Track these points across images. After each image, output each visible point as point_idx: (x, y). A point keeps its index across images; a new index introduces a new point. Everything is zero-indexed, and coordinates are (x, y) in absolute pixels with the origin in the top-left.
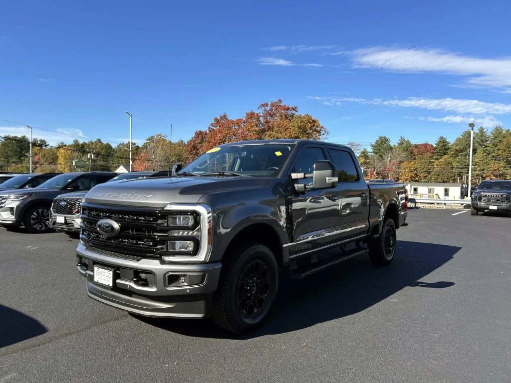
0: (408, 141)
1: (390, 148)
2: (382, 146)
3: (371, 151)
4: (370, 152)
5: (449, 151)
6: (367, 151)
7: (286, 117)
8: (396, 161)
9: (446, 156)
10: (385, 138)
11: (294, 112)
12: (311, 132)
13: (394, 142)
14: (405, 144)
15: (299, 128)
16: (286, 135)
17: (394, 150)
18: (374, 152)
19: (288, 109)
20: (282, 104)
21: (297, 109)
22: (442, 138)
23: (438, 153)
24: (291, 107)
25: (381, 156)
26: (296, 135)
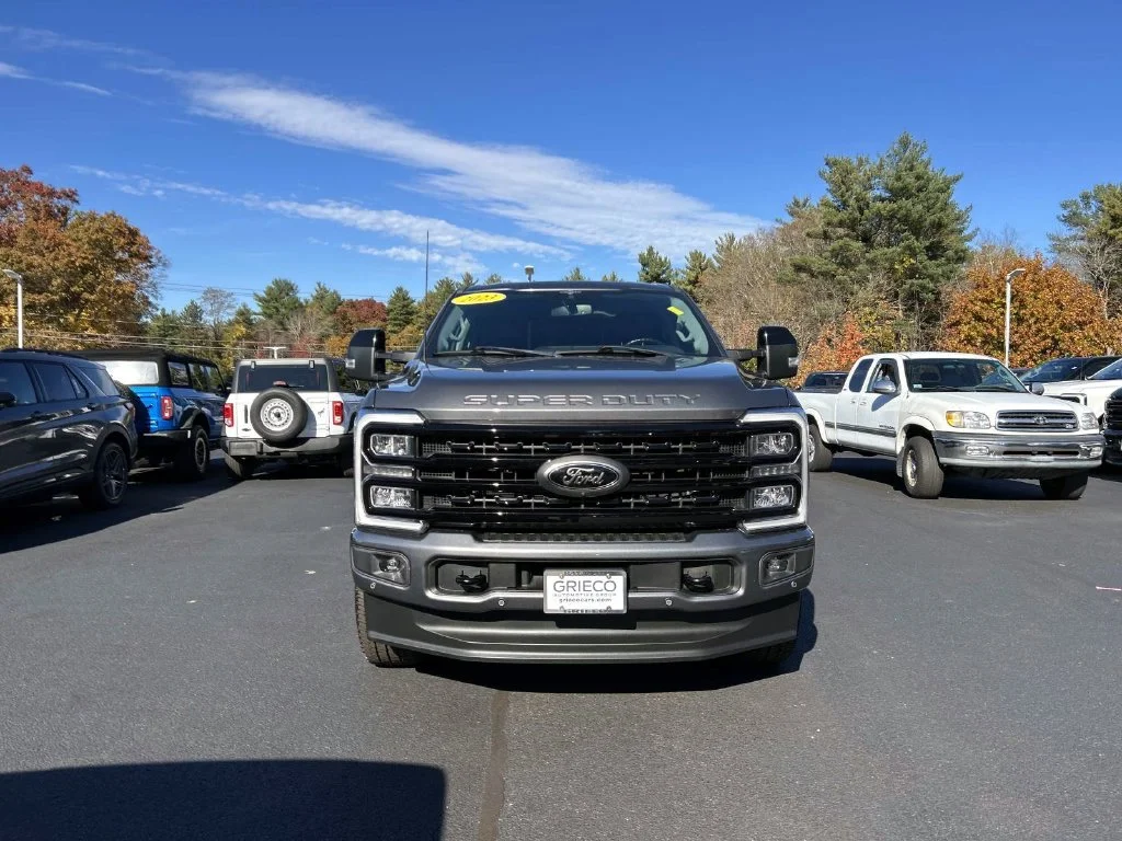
0: (335, 292)
1: (298, 307)
2: (280, 300)
3: (258, 309)
4: (255, 314)
5: (414, 317)
6: (248, 311)
7: (50, 215)
8: (313, 333)
9: (409, 327)
10: (287, 284)
11: (65, 202)
12: (126, 256)
13: (305, 293)
14: (328, 298)
15: (95, 244)
16: (56, 259)
17: (308, 310)
18: (264, 314)
19: (52, 193)
20: (32, 179)
21: (77, 198)
22: (400, 290)
23: (395, 319)
24: (58, 190)
25: (281, 323)
26: (86, 262)
